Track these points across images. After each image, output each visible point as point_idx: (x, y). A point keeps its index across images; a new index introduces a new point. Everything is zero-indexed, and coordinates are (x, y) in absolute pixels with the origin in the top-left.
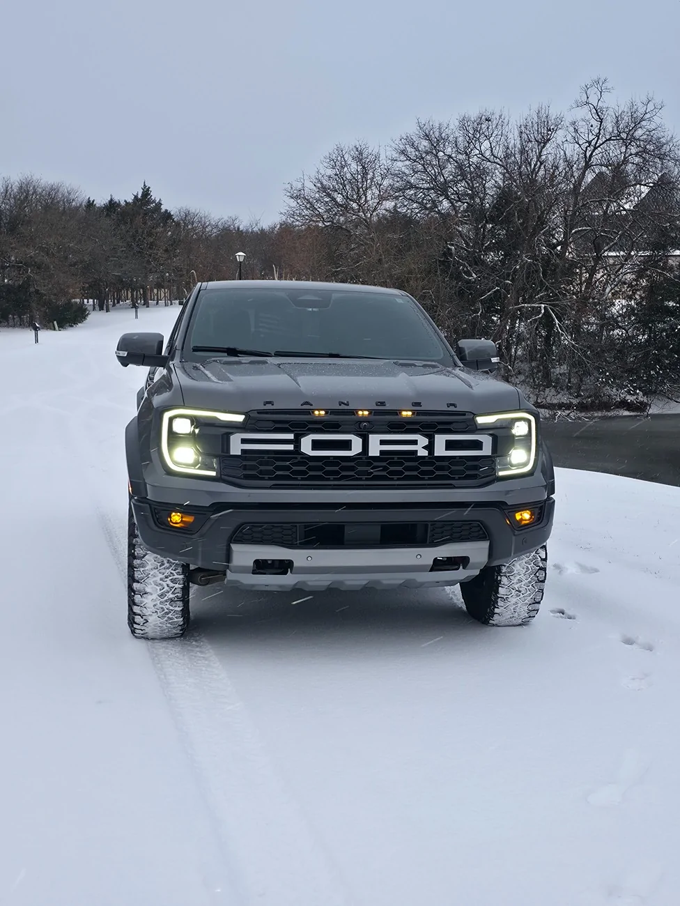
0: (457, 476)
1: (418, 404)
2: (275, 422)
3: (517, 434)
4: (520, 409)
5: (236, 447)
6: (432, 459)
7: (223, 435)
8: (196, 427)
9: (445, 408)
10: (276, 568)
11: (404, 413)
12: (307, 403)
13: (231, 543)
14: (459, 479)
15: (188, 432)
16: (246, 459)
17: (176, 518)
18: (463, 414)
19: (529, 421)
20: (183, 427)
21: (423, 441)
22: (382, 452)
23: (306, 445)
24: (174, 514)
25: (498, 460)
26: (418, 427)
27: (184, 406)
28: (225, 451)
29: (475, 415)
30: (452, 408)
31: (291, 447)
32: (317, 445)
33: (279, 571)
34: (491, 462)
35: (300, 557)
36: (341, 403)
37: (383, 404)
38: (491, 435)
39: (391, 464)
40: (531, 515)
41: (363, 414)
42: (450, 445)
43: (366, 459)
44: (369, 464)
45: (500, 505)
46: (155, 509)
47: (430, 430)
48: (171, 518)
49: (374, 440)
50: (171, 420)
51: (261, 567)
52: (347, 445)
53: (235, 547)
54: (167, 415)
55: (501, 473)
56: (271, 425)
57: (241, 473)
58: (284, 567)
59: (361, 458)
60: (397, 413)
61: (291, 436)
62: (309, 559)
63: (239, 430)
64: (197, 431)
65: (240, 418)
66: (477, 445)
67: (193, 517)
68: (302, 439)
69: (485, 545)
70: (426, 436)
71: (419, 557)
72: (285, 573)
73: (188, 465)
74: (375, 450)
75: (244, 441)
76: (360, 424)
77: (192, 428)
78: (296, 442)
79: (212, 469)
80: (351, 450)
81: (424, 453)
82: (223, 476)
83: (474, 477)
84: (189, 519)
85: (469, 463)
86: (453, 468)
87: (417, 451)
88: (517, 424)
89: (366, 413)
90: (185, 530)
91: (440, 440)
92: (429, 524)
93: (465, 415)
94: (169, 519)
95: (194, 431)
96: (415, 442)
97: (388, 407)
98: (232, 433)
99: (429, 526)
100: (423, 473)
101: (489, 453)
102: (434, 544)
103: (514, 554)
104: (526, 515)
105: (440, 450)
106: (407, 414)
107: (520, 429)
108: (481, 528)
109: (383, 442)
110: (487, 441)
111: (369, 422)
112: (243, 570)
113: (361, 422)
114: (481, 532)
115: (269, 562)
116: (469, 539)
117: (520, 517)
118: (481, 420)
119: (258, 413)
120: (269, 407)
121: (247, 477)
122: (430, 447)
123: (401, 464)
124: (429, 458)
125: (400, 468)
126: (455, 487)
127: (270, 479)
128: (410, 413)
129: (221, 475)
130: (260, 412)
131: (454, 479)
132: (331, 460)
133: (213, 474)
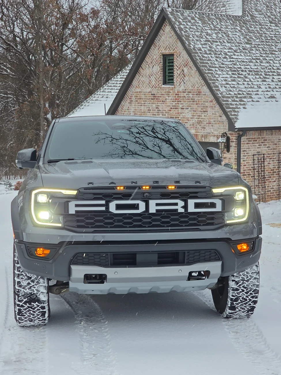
0: (202, 224)
1: (178, 182)
2: (94, 194)
3: (237, 199)
4: (239, 185)
5: (72, 210)
6: (187, 214)
7: (65, 202)
8: (50, 199)
9: (195, 185)
10: (98, 279)
11: (170, 187)
12: (112, 183)
13: (71, 264)
14: (204, 225)
15: (46, 202)
16: (78, 216)
17: (40, 251)
18: (204, 187)
19: (245, 192)
20: (43, 199)
21: (181, 203)
22: (157, 210)
23: (112, 207)
24: (38, 249)
25: (226, 214)
26: (178, 195)
27: (43, 187)
28: (66, 212)
29: (211, 188)
30: (198, 184)
31: (103, 209)
32: (118, 207)
33: (99, 281)
34: (222, 215)
35: (110, 272)
36: (132, 182)
37: (157, 182)
38: (220, 199)
39: (163, 217)
40: (247, 246)
41: (146, 188)
42: (197, 205)
43: (148, 214)
44: (150, 218)
45: (227, 240)
46: (28, 247)
47: (185, 196)
48: (37, 252)
49: (152, 203)
50: (36, 195)
51: (89, 278)
52: (136, 207)
53: (73, 267)
54: (34, 192)
55: (228, 222)
56: (92, 196)
57: (75, 224)
58: (101, 279)
59: (145, 214)
60: (165, 187)
61: (103, 202)
62: (116, 273)
63: (74, 200)
64: (50, 201)
65: (75, 193)
66: (213, 205)
67: (49, 250)
68: (110, 204)
69: (219, 263)
70: (183, 200)
71: (180, 271)
72: (103, 283)
73: (46, 221)
74: (153, 209)
75: (77, 206)
76: (143, 194)
77: (48, 199)
78: (107, 205)
79: (60, 223)
80: (138, 209)
81: (182, 210)
82: (65, 226)
83: (212, 224)
84: (47, 252)
85: (208, 216)
86: (200, 219)
87: (177, 209)
88: (237, 193)
89: (148, 187)
90: (45, 258)
91: (191, 203)
92: (186, 252)
93: (205, 188)
94: (36, 252)
95: (49, 201)
96: (176, 204)
97: (160, 184)
98: (69, 201)
99: (186, 253)
100: (181, 222)
101: (221, 210)
102: (189, 263)
103: (237, 269)
104: (245, 247)
105: (191, 209)
106: (172, 188)
107: (239, 196)
108: (217, 254)
109: (157, 205)
110: (218, 203)
111: (149, 193)
112: (77, 281)
113: (144, 193)
114: (217, 256)
115: (94, 276)
116: (210, 260)
117: (241, 248)
118: (215, 191)
119: (84, 189)
120: (91, 185)
121: (79, 227)
122: (185, 207)
123: (168, 217)
124: (185, 214)
125: (168, 220)
126: (200, 230)
127: (92, 227)
128: (173, 187)
129: (64, 226)
130: (85, 189)
131: (200, 225)
132: (128, 216)
133: (60, 225)
